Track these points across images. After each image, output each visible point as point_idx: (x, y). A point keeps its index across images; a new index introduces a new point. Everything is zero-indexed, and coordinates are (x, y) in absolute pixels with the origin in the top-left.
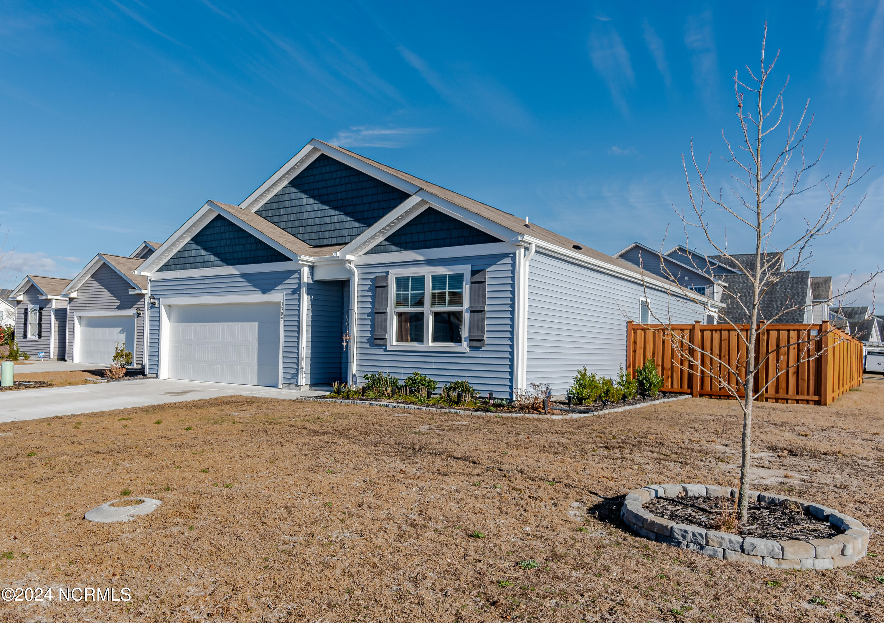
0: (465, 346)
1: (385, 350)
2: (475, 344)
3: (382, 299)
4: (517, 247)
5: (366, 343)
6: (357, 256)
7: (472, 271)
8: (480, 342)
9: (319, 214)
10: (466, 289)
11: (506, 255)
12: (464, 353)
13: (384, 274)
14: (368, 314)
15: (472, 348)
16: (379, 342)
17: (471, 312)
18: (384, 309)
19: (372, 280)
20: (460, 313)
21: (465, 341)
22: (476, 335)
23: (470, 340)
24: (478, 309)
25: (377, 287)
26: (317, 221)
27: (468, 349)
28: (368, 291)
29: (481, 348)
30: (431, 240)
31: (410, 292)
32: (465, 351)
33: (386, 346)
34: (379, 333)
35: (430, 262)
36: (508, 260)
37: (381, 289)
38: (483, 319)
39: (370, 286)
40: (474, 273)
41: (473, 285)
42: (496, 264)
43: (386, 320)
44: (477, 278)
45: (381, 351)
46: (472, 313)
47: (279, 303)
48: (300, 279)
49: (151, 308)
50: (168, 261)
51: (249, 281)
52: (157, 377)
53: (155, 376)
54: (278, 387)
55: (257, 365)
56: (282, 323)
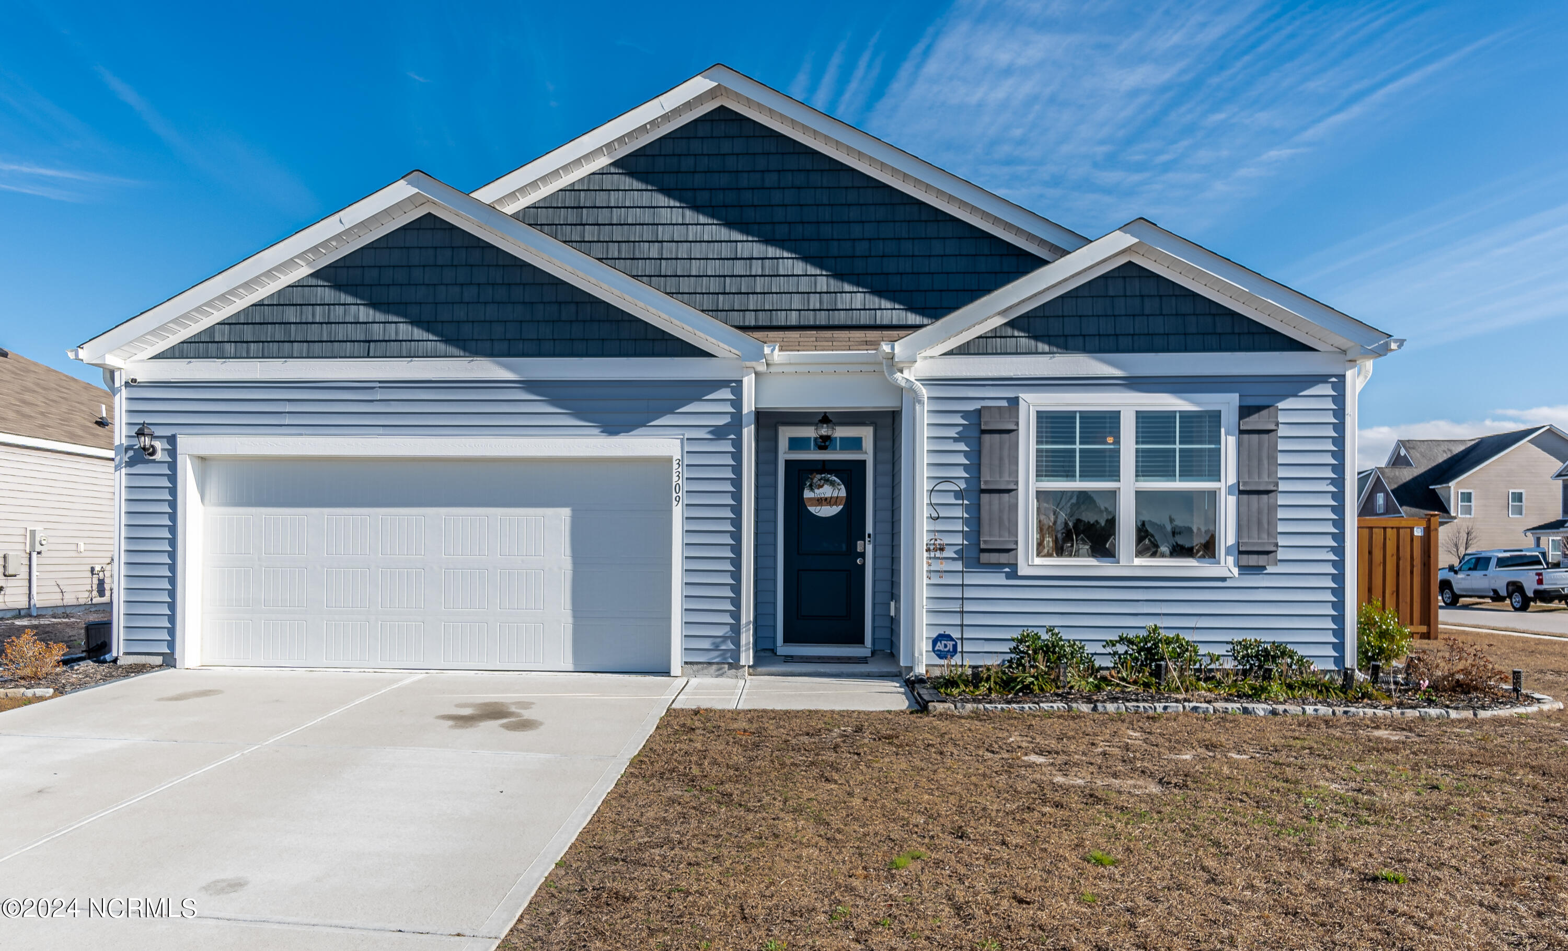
0: (1226, 566)
1: (1013, 575)
2: (1253, 560)
3: (1001, 459)
4: (1348, 364)
5: (953, 559)
6: (926, 358)
7: (1241, 408)
8: (1265, 557)
10: (1229, 444)
11: (1321, 379)
12: (1223, 579)
13: (1004, 403)
14: (959, 494)
15: (1245, 569)
16: (994, 558)
17: (1241, 492)
18: (1008, 482)
19: (965, 414)
20: (1213, 494)
21: (1228, 553)
22: (1255, 541)
23: (1240, 553)
24: (1262, 488)
25: (984, 432)
27: (1236, 571)
28: (955, 440)
29: (1264, 568)
30: (1133, 335)
31: (1078, 446)
32: (1230, 575)
33: (1014, 566)
34: (989, 538)
35: (1135, 383)
36: (1327, 390)
37: (997, 436)
38: (1274, 508)
39: (961, 428)
40: (1245, 411)
41: (1246, 436)
42: (1296, 396)
43: (1015, 507)
44: (1254, 422)
45: (1000, 579)
46: (1245, 497)
47: (669, 460)
48: (737, 403)
49: (131, 463)
50: (211, 330)
51: (553, 402)
52: (169, 661)
53: (158, 660)
54: (667, 673)
55: (570, 620)
56: (678, 512)
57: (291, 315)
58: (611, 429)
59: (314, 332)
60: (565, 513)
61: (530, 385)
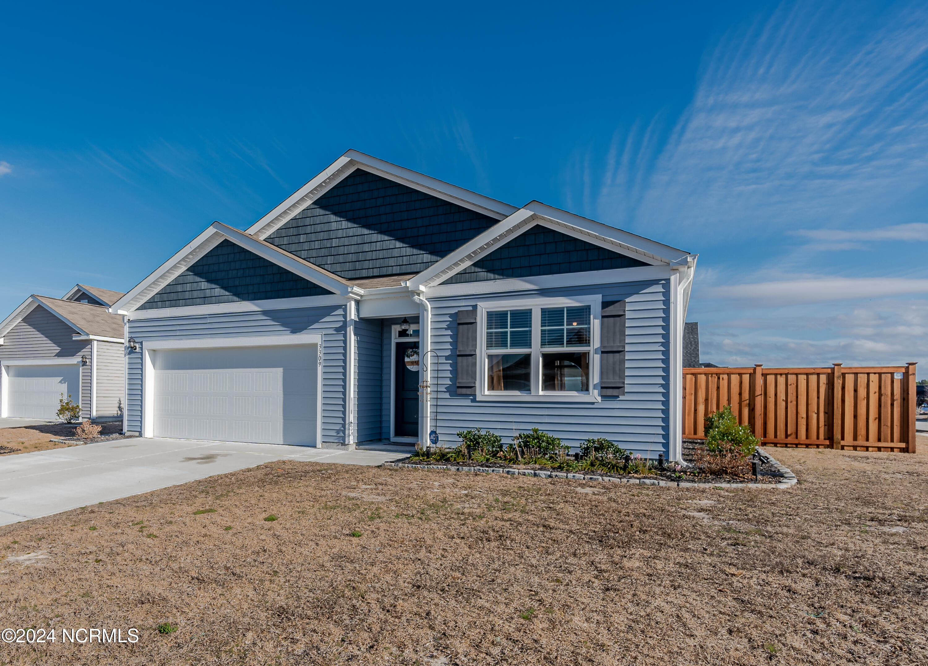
0: (594, 395)
1: (474, 400)
2: (610, 392)
3: (468, 338)
4: (672, 272)
5: (445, 392)
6: (430, 287)
7: (603, 303)
8: (617, 390)
9: (354, 240)
10: (596, 325)
11: (655, 282)
12: (593, 403)
13: (471, 308)
14: (447, 358)
15: (604, 397)
16: (464, 391)
17: (603, 352)
18: (471, 351)
19: (451, 315)
20: (585, 355)
21: (595, 387)
22: (612, 380)
23: (602, 388)
24: (615, 350)
25: (459, 324)
26: (353, 249)
27: (599, 399)
28: (446, 329)
29: (618, 397)
30: (540, 266)
31: (509, 330)
32: (595, 401)
33: (474, 395)
34: (463, 380)
36: (659, 288)
37: (466, 326)
38: (623, 361)
39: (449, 323)
40: (605, 305)
41: (606, 319)
42: (638, 294)
43: (475, 364)
44: (611, 310)
45: (468, 402)
46: (605, 355)
47: (316, 345)
48: (345, 316)
49: (130, 353)
50: (153, 297)
51: (274, 319)
52: (141, 435)
53: (137, 434)
54: (315, 447)
55: (282, 420)
56: (320, 369)
57: (179, 288)
58: (295, 331)
59: (187, 295)
60: (280, 370)
61: (265, 313)
